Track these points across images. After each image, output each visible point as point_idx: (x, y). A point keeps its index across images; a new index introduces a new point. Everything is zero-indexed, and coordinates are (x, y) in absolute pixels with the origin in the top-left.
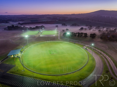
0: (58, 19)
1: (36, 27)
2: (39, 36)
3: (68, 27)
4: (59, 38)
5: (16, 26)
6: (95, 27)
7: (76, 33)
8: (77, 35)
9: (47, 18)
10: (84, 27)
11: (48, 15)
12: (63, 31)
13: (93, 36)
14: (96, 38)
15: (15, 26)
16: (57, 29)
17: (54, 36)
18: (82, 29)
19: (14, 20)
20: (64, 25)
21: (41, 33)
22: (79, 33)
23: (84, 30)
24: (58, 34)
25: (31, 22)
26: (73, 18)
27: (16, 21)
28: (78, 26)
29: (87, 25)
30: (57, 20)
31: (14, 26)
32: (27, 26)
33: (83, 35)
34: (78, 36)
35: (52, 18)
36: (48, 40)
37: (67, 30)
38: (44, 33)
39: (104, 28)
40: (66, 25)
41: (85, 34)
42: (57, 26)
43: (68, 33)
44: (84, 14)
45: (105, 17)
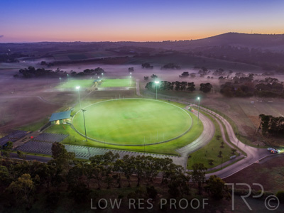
0: (131, 53)
1: (85, 71)
2: (96, 89)
3: (156, 71)
4: (138, 93)
5: (38, 70)
6: (212, 72)
7: (173, 83)
8: (175, 86)
9: (107, 50)
10: (190, 72)
11: (108, 43)
12: (146, 78)
13: (206, 88)
14: (211, 92)
15: (36, 69)
16: (132, 76)
17: (128, 88)
18: (185, 74)
19: (28, 56)
20: (147, 66)
21: (100, 84)
22: (178, 83)
23: (189, 76)
24: (135, 85)
25: (69, 60)
26: (167, 51)
27: (33, 58)
28: (178, 68)
29: (196, 68)
30: (130, 56)
31: (33, 68)
32: (64, 70)
33: (187, 87)
34: (177, 88)
35: (118, 51)
36: (118, 97)
37: (154, 76)
38: (104, 83)
39: (231, 72)
40: (152, 67)
41: (190, 84)
42: (131, 70)
43: (157, 83)
44: (192, 40)
45: (239, 48)
